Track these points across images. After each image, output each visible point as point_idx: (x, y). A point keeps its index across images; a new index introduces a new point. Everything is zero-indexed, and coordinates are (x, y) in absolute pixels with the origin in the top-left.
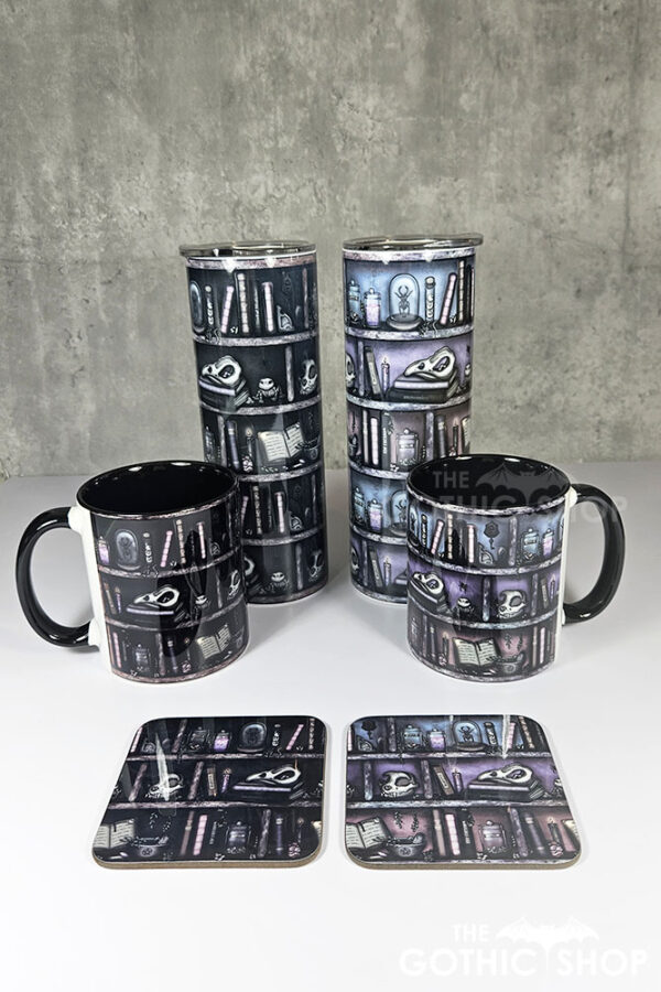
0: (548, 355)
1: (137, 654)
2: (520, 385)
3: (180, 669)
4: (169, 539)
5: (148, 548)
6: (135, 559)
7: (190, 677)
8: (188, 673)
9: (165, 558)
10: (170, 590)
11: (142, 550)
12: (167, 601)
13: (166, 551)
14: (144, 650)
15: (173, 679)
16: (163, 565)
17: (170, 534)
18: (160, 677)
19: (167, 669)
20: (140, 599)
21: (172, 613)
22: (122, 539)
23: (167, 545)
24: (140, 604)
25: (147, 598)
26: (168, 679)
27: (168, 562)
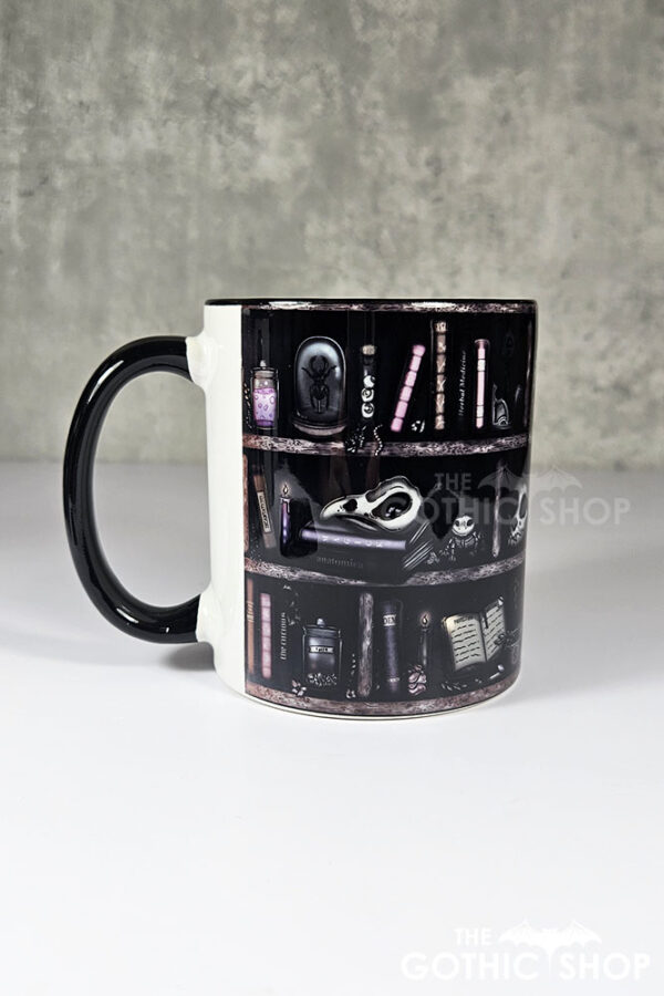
0: (646, 316)
1: (313, 642)
2: (603, 356)
3: (404, 683)
4: (415, 364)
5: (368, 382)
6: (335, 408)
7: (423, 706)
8: (422, 696)
9: (401, 409)
10: (405, 489)
11: (355, 385)
12: (393, 516)
13: (406, 394)
14: (329, 632)
15: (384, 707)
16: (396, 425)
17: (419, 351)
18: (359, 699)
19: (375, 681)
20: (335, 508)
21: (400, 545)
22: (313, 359)
23: (411, 379)
24: (337, 518)
25: (351, 506)
26: (375, 707)
27: (407, 421)
